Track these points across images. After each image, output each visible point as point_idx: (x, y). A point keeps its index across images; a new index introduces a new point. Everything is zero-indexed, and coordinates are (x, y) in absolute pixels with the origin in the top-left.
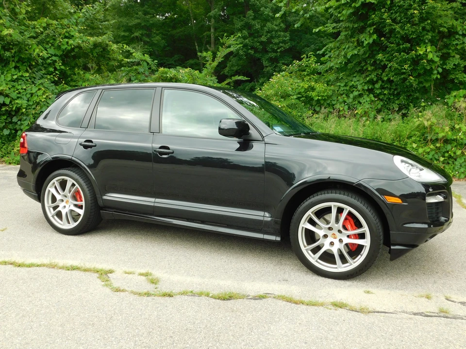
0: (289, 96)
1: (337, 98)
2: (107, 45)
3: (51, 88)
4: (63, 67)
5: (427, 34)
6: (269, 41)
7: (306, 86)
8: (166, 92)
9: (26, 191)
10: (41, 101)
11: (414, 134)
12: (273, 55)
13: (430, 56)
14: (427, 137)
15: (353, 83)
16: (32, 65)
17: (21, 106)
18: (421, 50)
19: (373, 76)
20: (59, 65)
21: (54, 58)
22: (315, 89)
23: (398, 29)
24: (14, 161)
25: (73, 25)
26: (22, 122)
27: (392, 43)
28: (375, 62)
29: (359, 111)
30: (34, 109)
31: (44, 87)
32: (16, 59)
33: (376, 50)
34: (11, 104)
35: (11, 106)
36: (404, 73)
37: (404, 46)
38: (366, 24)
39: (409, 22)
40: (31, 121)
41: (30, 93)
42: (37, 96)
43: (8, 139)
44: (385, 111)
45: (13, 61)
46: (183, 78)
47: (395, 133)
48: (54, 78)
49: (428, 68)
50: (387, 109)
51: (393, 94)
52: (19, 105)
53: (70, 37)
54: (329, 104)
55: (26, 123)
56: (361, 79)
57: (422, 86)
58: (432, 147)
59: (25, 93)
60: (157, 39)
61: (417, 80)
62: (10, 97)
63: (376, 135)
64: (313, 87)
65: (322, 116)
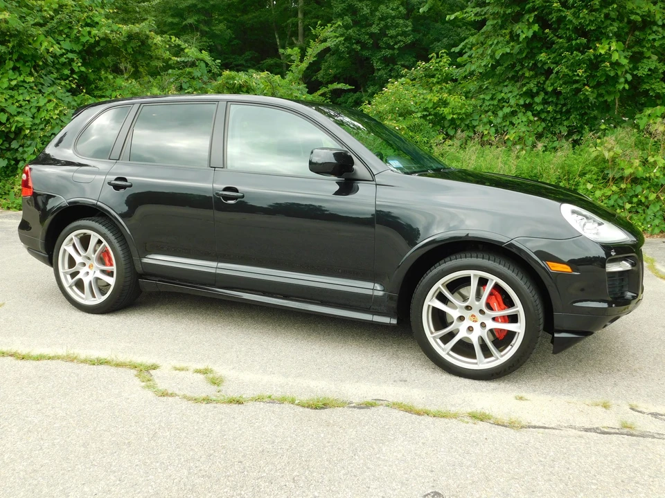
0: (410, 113)
1: (480, 116)
2: (148, 37)
3: (67, 100)
4: (83, 69)
5: (611, 25)
6: (383, 33)
7: (436, 99)
8: (233, 108)
9: (32, 249)
10: (52, 118)
11: (590, 171)
12: (388, 53)
13: (615, 57)
14: (608, 174)
15: (503, 94)
16: (39, 66)
17: (24, 125)
18: (602, 48)
19: (532, 85)
20: (78, 65)
21: (70, 55)
22: (448, 104)
23: (570, 17)
24: (15, 206)
25: (97, 6)
26: (25, 149)
27: (561, 38)
28: (535, 65)
29: (512, 136)
30: (42, 129)
31: (57, 98)
32: (15, 57)
33: (537, 46)
34: (8, 123)
35: (9, 126)
36: (577, 82)
37: (578, 41)
38: (523, 9)
39: (586, 6)
40: (38, 147)
41: (36, 107)
42: (47, 110)
43: (5, 173)
44: (548, 136)
45: (10, 59)
46: (258, 86)
47: (563, 168)
48: (70, 85)
49: (612, 74)
50: (552, 133)
51: (561, 112)
52: (20, 125)
53: (94, 24)
54: (468, 126)
55: (31, 150)
56: (515, 89)
57: (603, 100)
58: (614, 188)
59: (28, 107)
60: (220, 28)
61: (596, 91)
62: (7, 112)
63: (535, 171)
64: (446, 100)
65: (457, 142)
